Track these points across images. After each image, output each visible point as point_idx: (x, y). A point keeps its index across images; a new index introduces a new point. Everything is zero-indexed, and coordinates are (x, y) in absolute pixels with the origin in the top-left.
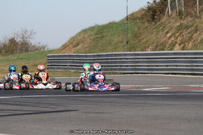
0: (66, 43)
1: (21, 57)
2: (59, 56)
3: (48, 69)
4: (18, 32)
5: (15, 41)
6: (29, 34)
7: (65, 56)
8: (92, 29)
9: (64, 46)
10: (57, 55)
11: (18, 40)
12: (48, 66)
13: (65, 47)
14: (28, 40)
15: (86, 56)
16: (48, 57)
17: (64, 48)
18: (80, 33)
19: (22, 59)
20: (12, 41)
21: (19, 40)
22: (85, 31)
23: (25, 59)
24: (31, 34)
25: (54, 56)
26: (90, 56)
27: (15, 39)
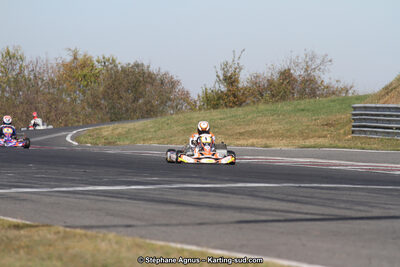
0: (391, 84)
1: (302, 107)
2: (377, 108)
3: (353, 132)
4: (298, 57)
5: (290, 75)
6: (318, 62)
7: (389, 109)
9: (386, 88)
10: (373, 105)
12: (354, 126)
13: (388, 90)
14: (316, 73)
16: (355, 108)
17: (387, 93)
19: (303, 110)
21: (298, 73)
23: (308, 110)
25: (366, 108)
27: (292, 71)
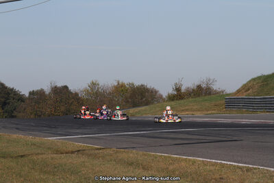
0: (239, 89)
1: (206, 99)
2: (235, 98)
3: (226, 108)
4: (203, 80)
5: (201, 87)
6: (211, 82)
7: (239, 98)
8: (259, 78)
10: (233, 97)
11: (204, 86)
12: (226, 106)
13: (238, 91)
14: (211, 86)
15: (255, 99)
16: (226, 99)
18: (250, 81)
20: (199, 87)
22: (254, 80)
23: (208, 100)
24: (213, 81)
25: (230, 99)
26: (258, 99)
27: (202, 85)
